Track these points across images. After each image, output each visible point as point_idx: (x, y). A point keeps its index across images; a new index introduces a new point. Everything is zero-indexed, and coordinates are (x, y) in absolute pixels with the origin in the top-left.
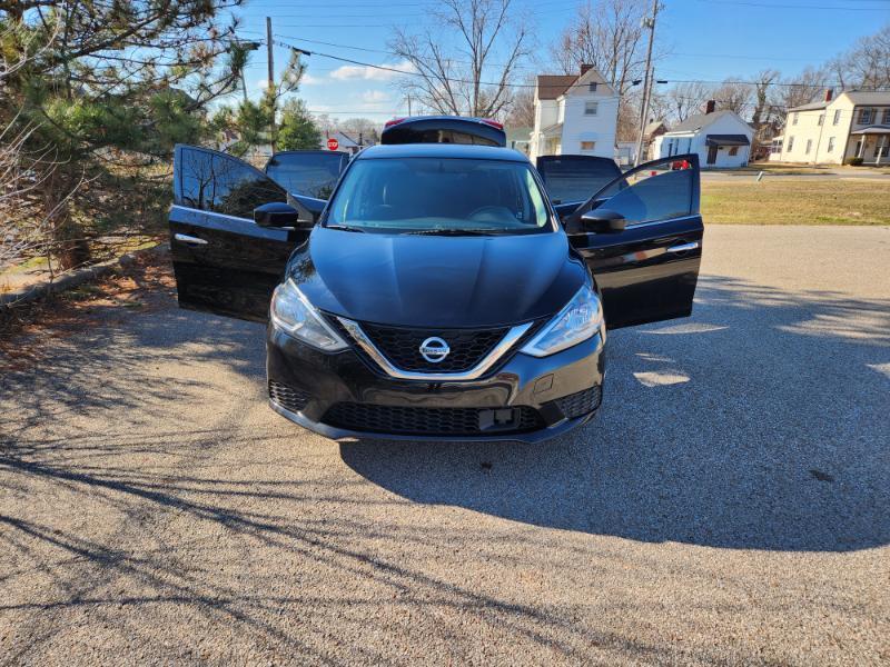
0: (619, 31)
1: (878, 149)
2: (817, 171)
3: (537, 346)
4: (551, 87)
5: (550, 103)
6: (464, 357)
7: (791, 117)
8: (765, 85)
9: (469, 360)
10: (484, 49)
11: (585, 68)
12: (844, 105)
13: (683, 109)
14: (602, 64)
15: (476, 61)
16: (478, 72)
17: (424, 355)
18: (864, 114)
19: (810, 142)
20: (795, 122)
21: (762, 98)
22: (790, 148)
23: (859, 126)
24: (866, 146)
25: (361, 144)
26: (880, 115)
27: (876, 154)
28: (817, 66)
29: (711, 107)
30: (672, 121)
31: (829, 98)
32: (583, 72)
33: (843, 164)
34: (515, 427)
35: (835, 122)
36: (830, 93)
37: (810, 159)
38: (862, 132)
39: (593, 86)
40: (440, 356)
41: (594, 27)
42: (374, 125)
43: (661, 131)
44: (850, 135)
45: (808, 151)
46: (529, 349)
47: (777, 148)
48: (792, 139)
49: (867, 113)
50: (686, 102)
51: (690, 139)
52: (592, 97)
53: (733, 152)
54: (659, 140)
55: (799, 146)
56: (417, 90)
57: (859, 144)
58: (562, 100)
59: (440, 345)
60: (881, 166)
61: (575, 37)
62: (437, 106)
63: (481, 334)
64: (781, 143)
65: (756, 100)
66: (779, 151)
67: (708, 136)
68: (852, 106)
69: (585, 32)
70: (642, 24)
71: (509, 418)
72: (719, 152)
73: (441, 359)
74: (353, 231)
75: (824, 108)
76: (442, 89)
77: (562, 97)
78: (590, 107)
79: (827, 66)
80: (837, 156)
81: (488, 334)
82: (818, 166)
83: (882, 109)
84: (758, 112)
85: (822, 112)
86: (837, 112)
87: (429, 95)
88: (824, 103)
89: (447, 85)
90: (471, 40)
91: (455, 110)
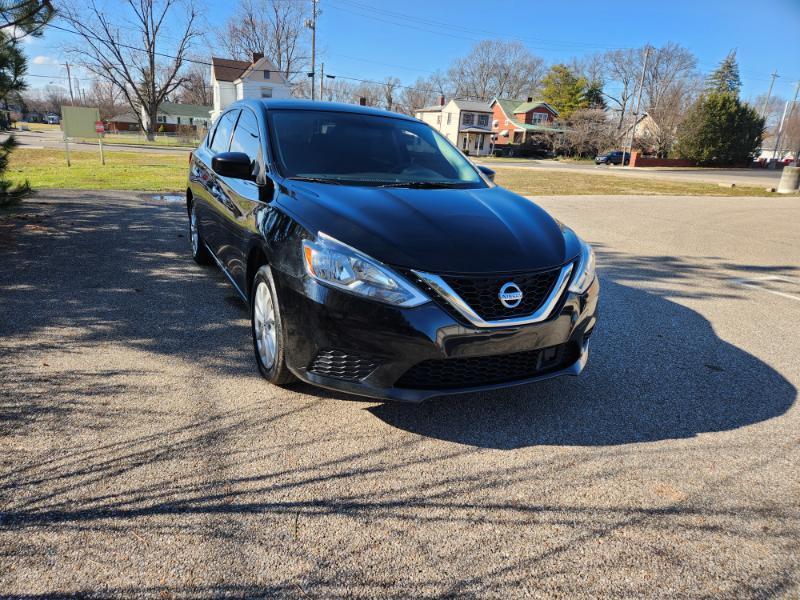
1: (476, 144)
3: (576, 285)
4: (227, 70)
5: (227, 85)
6: (531, 300)
8: (391, 87)
10: (156, 24)
11: (257, 56)
12: (453, 109)
15: (147, 34)
16: (152, 44)
17: (503, 300)
18: (467, 117)
21: (389, 99)
23: (464, 126)
24: (470, 141)
26: (476, 118)
27: (476, 147)
28: (426, 78)
29: (362, 102)
31: (443, 104)
32: (255, 60)
34: (558, 362)
35: (449, 121)
36: (443, 100)
38: (467, 130)
39: (267, 74)
40: (516, 301)
41: (257, 20)
44: (459, 132)
46: (573, 287)
52: (267, 84)
56: (84, 56)
57: (465, 139)
58: (240, 84)
59: (515, 290)
60: (480, 156)
61: (239, 26)
62: (108, 75)
63: (541, 277)
68: (458, 111)
69: (250, 23)
70: (304, 24)
73: (516, 305)
75: (440, 111)
76: (114, 60)
77: (239, 80)
78: (266, 92)
79: (432, 77)
83: (477, 114)
85: (439, 114)
86: (450, 115)
87: (97, 62)
88: (439, 107)
89: (118, 54)
90: (140, 12)
91: (130, 81)
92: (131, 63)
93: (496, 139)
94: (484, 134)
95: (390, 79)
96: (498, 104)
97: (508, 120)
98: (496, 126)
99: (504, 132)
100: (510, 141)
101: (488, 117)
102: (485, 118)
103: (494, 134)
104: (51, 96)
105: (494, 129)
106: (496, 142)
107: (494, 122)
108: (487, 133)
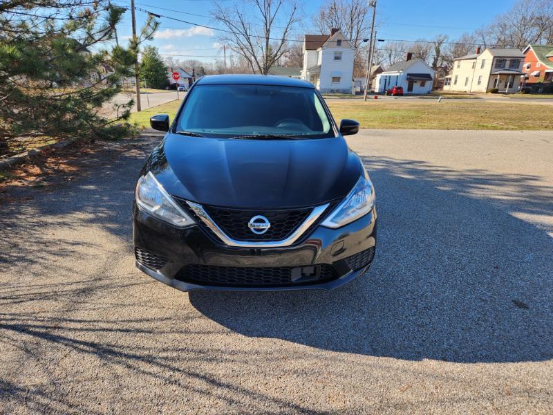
0: (354, 8)
1: (506, 83)
2: (472, 96)
3: (332, 221)
4: (314, 42)
5: (313, 52)
6: (281, 230)
7: (456, 63)
8: (439, 44)
9: (284, 232)
10: (272, 17)
11: (334, 31)
12: (487, 56)
13: (392, 57)
14: (344, 28)
15: (266, 24)
16: (268, 31)
17: (252, 229)
18: (499, 62)
19: (467, 79)
20: (459, 67)
21: (438, 52)
22: (456, 82)
23: (496, 69)
24: (500, 82)
25: (193, 76)
26: (508, 63)
27: (506, 86)
28: (471, 33)
29: (409, 56)
30: (385, 65)
31: (478, 52)
32: (333, 33)
33: (487, 92)
34: (317, 278)
35: (482, 67)
36: (479, 49)
37: (467, 89)
38: (498, 73)
39: (339, 42)
40: (263, 229)
41: (339, 6)
42: (202, 64)
43: (379, 71)
44: (491, 74)
45: (466, 84)
46: (327, 223)
47: (448, 82)
48: (457, 77)
49: (500, 61)
50: (393, 53)
51: (398, 76)
52: (339, 49)
53: (423, 85)
54: (379, 76)
55: (461, 81)
56: (230, 42)
57: (496, 80)
58: (320, 51)
59: (264, 222)
60: (508, 93)
61: (327, 11)
62: (242, 53)
63: (292, 213)
64: (450, 79)
65: (434, 53)
66: (449, 84)
67: (408, 75)
68: (492, 57)
70: (368, 4)
71: (312, 272)
72: (414, 84)
73: (264, 232)
74: (195, 136)
75: (476, 58)
76: (246, 43)
77: (320, 49)
78: (337, 55)
79: (476, 32)
80: (483, 87)
81: (298, 213)
82: (472, 94)
83: (509, 59)
84: (436, 60)
85: (475, 61)
86: (484, 61)
87: (237, 45)
88: (476, 55)
89: (248, 39)
90: (263, 11)
91: (254, 55)
92: (255, 44)
93: (527, 78)
94: (514, 75)
95: (440, 36)
96: (532, 49)
97: (540, 63)
98: (528, 68)
99: (535, 73)
100: (541, 80)
101: (519, 61)
102: (516, 62)
103: (524, 74)
104: (218, 67)
105: (526, 71)
106: (527, 81)
107: (525, 65)
108: (516, 74)
